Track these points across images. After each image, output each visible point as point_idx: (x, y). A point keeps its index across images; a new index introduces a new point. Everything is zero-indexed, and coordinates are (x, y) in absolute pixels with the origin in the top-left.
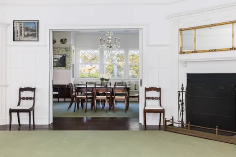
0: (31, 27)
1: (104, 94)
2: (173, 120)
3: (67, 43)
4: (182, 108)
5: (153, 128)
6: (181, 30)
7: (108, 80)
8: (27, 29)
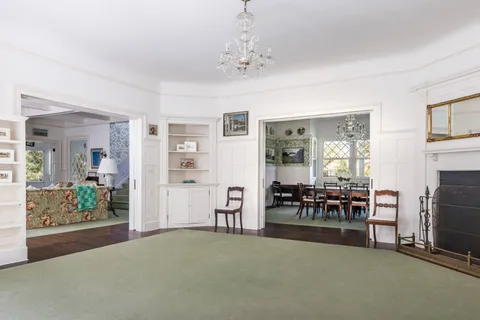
0: (240, 119)
1: (337, 198)
2: (413, 237)
3: (306, 133)
4: (427, 222)
5: (385, 247)
6: (429, 107)
7: (348, 180)
8: (236, 122)
